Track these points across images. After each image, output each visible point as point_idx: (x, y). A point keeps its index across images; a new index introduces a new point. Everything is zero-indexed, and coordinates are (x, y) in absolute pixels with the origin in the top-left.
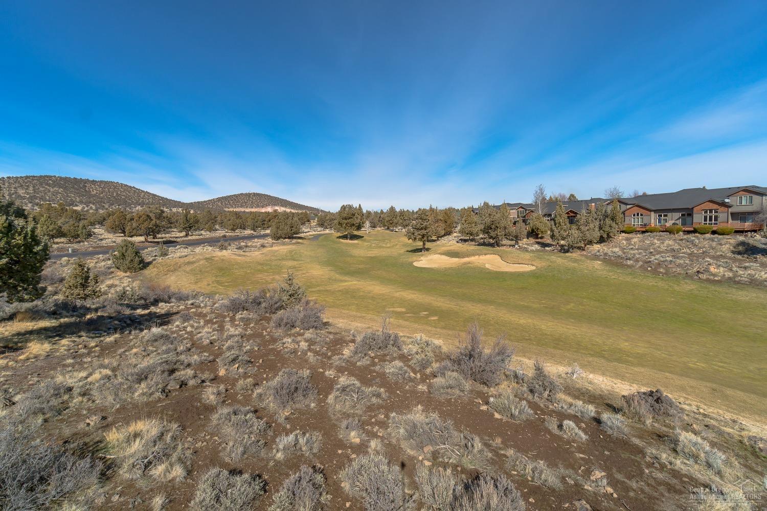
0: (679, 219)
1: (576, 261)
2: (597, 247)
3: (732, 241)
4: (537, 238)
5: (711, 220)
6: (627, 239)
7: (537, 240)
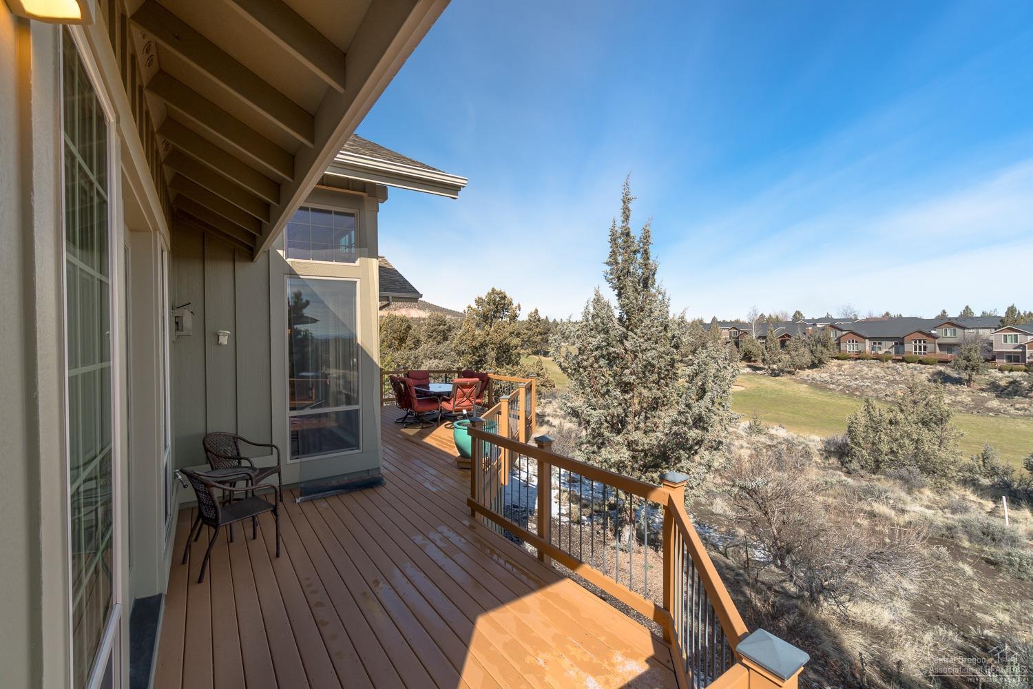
0: (892, 347)
1: (784, 384)
2: (808, 372)
3: (931, 371)
4: (750, 361)
5: (920, 350)
6: (839, 366)
7: (749, 364)
